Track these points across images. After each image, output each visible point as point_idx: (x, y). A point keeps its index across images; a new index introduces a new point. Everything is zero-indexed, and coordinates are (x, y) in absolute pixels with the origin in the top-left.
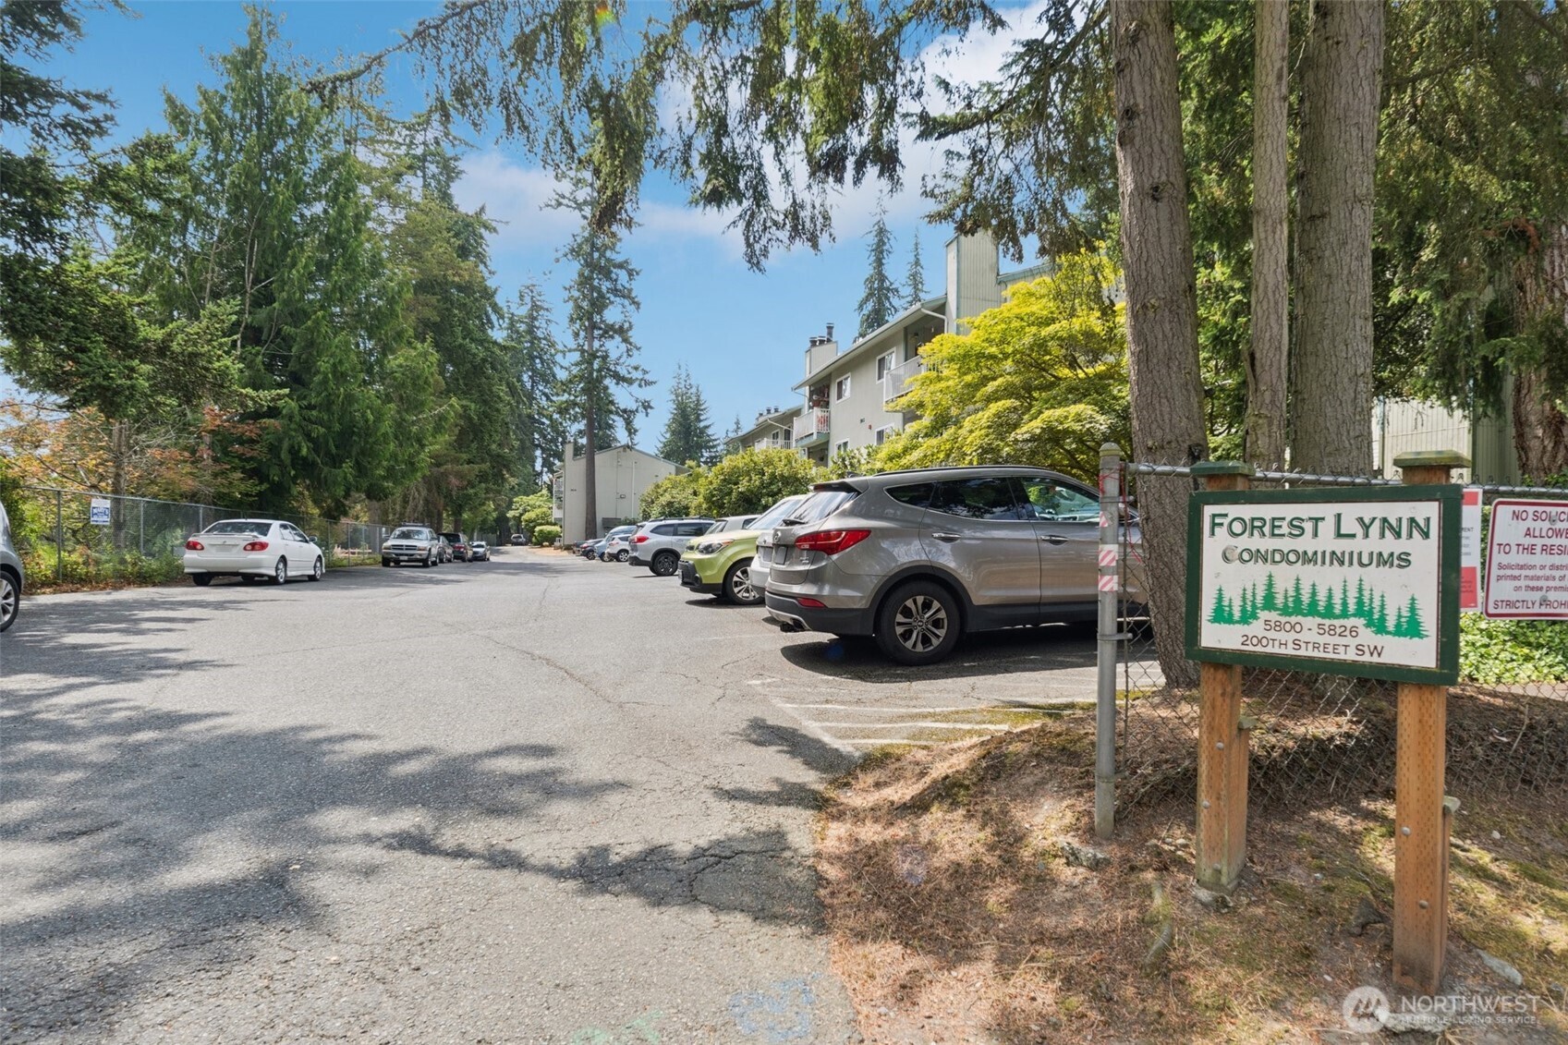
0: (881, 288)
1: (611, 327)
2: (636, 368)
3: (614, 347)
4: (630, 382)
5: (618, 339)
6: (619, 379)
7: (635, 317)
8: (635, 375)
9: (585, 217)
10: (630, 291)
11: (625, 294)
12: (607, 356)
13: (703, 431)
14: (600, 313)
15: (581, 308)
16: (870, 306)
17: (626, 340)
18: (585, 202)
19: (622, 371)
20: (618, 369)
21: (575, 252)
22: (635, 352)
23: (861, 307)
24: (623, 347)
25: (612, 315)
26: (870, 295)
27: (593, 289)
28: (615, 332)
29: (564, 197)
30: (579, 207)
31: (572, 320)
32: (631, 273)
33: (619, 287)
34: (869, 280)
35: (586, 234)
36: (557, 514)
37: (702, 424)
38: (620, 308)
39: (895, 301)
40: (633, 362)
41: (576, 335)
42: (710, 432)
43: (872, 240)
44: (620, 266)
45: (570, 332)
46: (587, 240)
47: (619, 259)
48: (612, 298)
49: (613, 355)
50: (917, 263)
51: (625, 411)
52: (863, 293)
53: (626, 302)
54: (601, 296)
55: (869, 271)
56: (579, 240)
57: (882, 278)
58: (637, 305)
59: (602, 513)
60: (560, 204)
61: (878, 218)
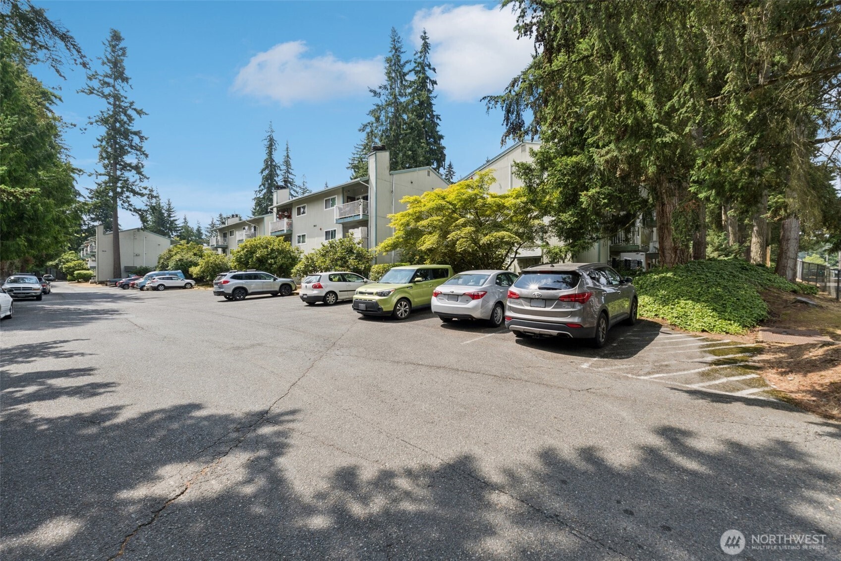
0: (271, 165)
1: (130, 165)
2: (145, 188)
3: (131, 176)
4: (142, 195)
5: (134, 172)
6: (135, 193)
7: (145, 162)
8: (144, 192)
9: (109, 103)
10: (141, 147)
11: (139, 149)
12: (127, 180)
13: (172, 222)
14: (121, 156)
15: (107, 152)
16: (267, 172)
17: (139, 173)
18: (109, 95)
19: (137, 189)
20: (134, 187)
21: (104, 121)
22: (145, 180)
23: (262, 172)
24: (137, 177)
25: (130, 159)
26: (267, 167)
27: (116, 143)
28: (132, 168)
29: (94, 89)
30: (106, 97)
31: (102, 158)
32: (141, 138)
33: (134, 144)
34: (266, 161)
35: (111, 113)
36: (90, 264)
37: (172, 219)
38: (135, 156)
39: (278, 172)
40: (143, 185)
41: (105, 167)
42: (177, 223)
43: (267, 143)
44: (136, 133)
45: (101, 164)
46: (111, 116)
47: (134, 129)
48: (129, 150)
49: (131, 180)
50: (288, 156)
51: (140, 210)
52: (263, 166)
53: (138, 153)
54: (122, 147)
55: (266, 157)
56: (106, 115)
57: (272, 161)
58: (147, 156)
59: (124, 263)
60: (92, 93)
61: (269, 134)
